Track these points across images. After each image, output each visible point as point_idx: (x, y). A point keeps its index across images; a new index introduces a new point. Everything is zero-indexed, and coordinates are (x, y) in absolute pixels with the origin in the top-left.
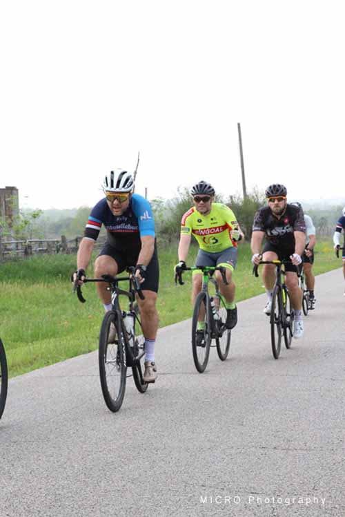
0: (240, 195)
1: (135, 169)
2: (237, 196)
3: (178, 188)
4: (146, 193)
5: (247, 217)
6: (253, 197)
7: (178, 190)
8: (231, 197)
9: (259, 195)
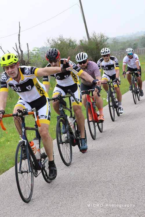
0: (86, 39)
1: (19, 33)
2: (84, 40)
3: (48, 40)
4: (28, 46)
5: (92, 51)
6: (94, 39)
7: (48, 42)
8: (81, 41)
9: (97, 37)
